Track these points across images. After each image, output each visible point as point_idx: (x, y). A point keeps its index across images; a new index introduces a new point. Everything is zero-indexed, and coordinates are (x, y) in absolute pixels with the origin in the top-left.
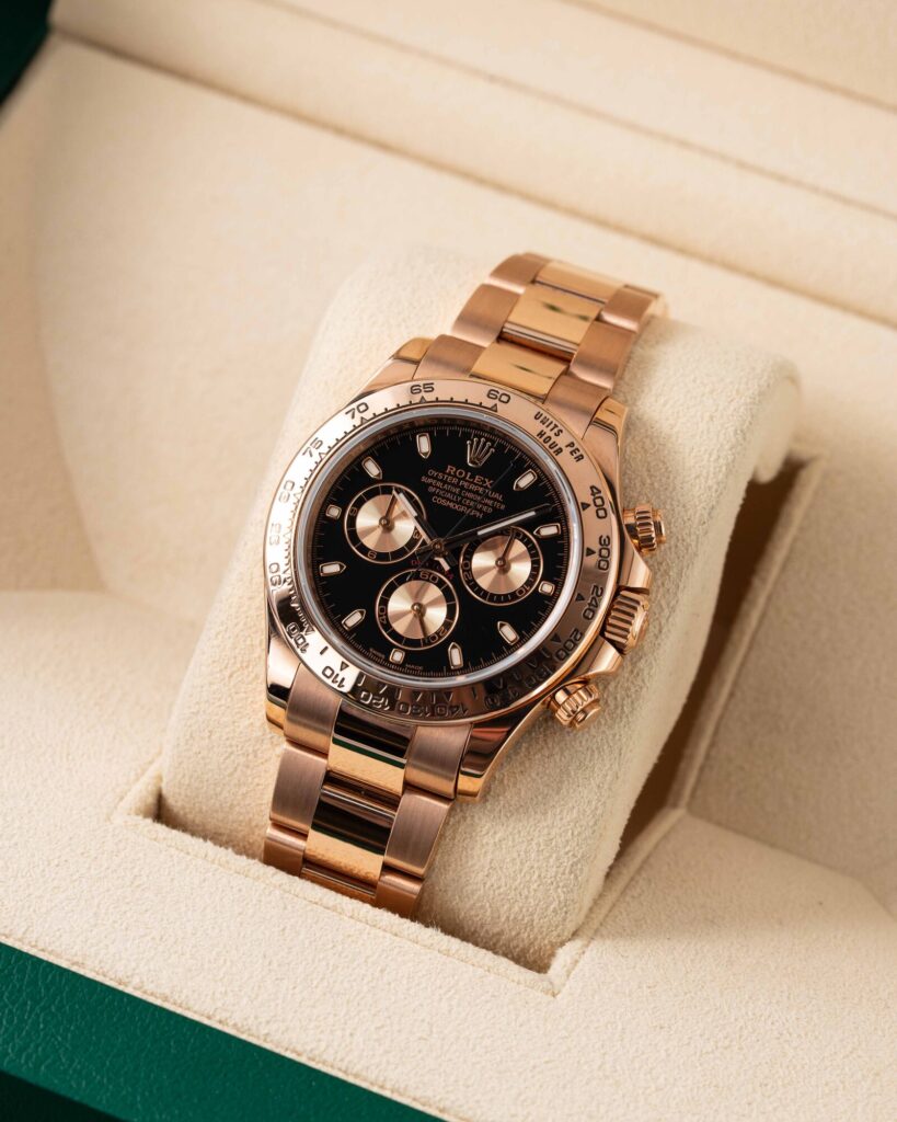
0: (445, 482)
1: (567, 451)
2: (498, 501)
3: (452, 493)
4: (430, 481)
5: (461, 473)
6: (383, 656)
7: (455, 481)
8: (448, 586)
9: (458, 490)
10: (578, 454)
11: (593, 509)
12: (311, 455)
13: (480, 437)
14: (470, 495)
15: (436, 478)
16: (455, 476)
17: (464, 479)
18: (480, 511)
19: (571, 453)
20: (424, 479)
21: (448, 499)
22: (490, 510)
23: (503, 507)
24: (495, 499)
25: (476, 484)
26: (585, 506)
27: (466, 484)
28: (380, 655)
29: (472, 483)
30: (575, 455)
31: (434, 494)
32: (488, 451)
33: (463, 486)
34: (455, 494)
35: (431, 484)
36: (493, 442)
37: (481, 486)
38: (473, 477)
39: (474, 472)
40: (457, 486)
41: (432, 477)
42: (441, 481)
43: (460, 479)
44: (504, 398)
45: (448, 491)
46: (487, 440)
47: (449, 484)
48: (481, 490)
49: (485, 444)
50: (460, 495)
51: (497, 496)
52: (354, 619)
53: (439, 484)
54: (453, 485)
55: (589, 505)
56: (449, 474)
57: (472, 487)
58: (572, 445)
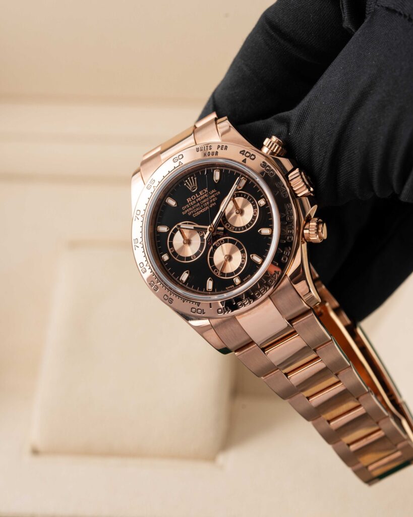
0: (191, 206)
1: (219, 150)
2: (216, 192)
3: (197, 207)
4: (186, 211)
5: (193, 198)
6: (233, 286)
7: (194, 202)
8: (229, 239)
9: (198, 204)
10: (224, 147)
11: (248, 159)
12: (138, 247)
13: (187, 179)
14: (205, 201)
15: (187, 208)
16: (193, 200)
17: (196, 198)
18: (213, 202)
19: (221, 149)
20: (183, 213)
21: (198, 211)
22: (216, 199)
23: (219, 193)
24: (214, 193)
25: (202, 196)
26: (244, 161)
27: (199, 199)
28: (231, 287)
29: (201, 196)
30: (224, 149)
31: (192, 214)
32: (194, 180)
33: (199, 201)
34: (199, 206)
35: (188, 212)
36: (193, 175)
37: (204, 194)
38: (199, 194)
39: (197, 192)
40: (197, 203)
41: (186, 209)
42: (190, 207)
43: (195, 200)
44: (181, 157)
45: (196, 208)
46: (190, 177)
47: (193, 205)
48: (206, 195)
49: (191, 179)
50: (201, 205)
51: (213, 191)
52: (210, 285)
53: (190, 209)
54: (195, 204)
55: (245, 159)
56: (190, 202)
57: (202, 198)
58: (219, 147)
